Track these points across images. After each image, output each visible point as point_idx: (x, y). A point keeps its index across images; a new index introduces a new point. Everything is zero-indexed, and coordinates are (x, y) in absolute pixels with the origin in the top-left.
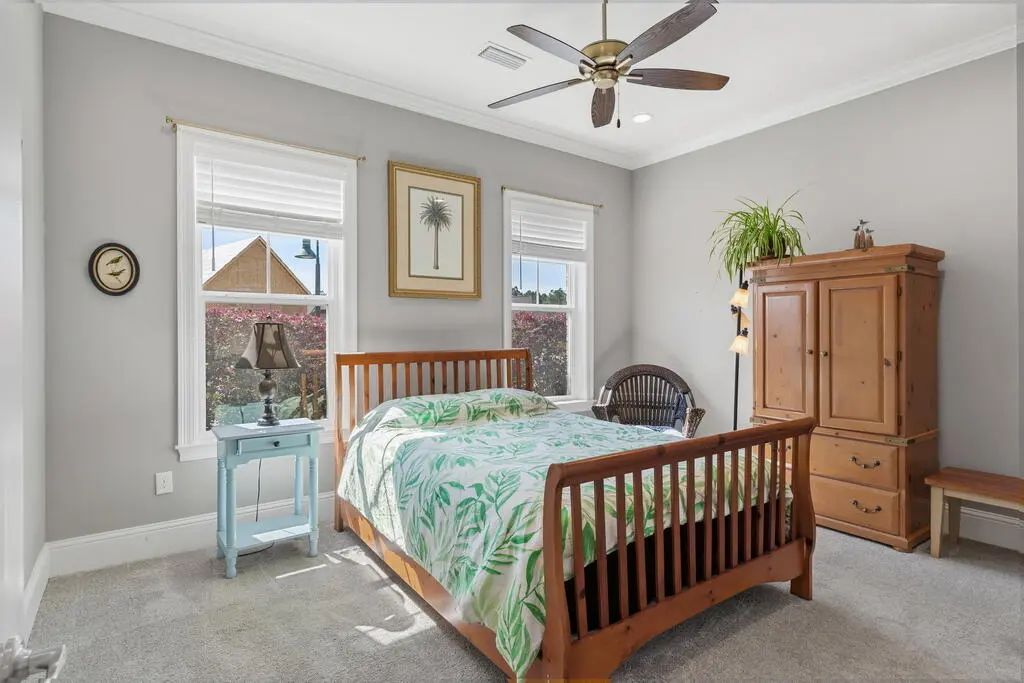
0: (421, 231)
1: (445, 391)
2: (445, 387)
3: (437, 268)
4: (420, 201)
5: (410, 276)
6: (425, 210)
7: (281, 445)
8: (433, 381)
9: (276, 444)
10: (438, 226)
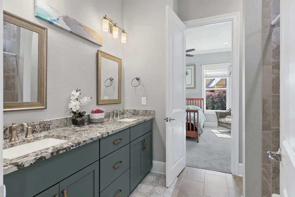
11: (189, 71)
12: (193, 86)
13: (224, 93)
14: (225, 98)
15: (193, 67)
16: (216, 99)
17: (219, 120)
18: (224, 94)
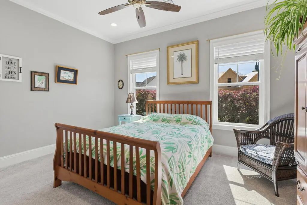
0: (177, 65)
1: (175, 113)
2: (175, 112)
3: (182, 74)
4: (176, 55)
5: (173, 78)
6: (178, 57)
7: (126, 119)
8: (171, 110)
9: (125, 118)
10: (182, 61)
11: (188, 54)
12: (194, 79)
13: (255, 92)
14: (256, 100)
15: (194, 46)
16: (239, 103)
17: (242, 150)
18: (255, 94)
